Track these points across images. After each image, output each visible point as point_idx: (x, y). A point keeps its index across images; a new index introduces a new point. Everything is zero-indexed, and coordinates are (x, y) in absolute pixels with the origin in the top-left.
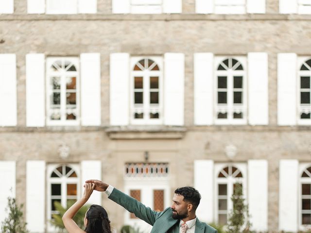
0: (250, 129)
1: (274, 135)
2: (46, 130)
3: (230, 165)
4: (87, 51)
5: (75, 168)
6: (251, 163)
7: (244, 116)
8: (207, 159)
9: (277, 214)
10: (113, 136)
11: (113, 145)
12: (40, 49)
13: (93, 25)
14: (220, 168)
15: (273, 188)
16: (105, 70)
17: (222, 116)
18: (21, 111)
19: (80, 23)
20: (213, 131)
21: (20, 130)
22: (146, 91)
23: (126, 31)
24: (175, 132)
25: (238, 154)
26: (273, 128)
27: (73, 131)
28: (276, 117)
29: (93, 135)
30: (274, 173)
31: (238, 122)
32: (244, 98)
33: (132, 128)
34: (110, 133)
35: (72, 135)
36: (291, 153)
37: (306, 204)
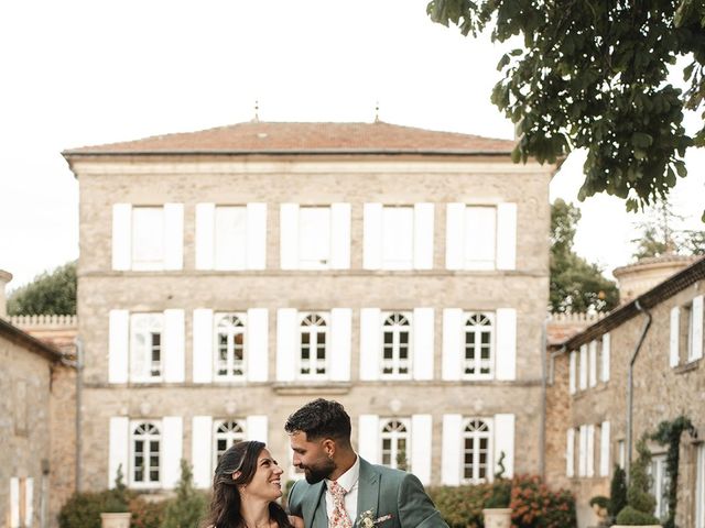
0: (415, 384)
1: (439, 390)
2: (213, 386)
3: (394, 420)
4: (254, 307)
5: (241, 423)
6: (415, 417)
7: (409, 371)
8: (373, 413)
9: (440, 467)
10: (279, 391)
11: (279, 401)
12: (208, 305)
13: (261, 281)
14: (385, 422)
15: (437, 443)
16: (273, 326)
17: (388, 371)
18: (189, 368)
19: (248, 280)
20: (378, 386)
21: (188, 385)
22: (313, 346)
23: (294, 287)
24: (340, 388)
25: (403, 409)
26: (438, 383)
27: (239, 386)
28: (440, 371)
29: (260, 391)
30: (438, 428)
31: (403, 377)
32: (410, 353)
33: (298, 384)
34: (276, 389)
35: (239, 390)
36: (454, 408)
37: (469, 458)
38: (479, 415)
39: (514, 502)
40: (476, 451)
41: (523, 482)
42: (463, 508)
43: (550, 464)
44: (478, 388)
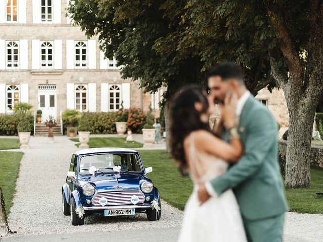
0: (88, 70)
1: (99, 73)
2: (6, 71)
3: (81, 85)
4: (22, 39)
5: (17, 86)
6: (89, 84)
7: (87, 65)
8: (72, 83)
9: (100, 105)
10: (33, 73)
11: (33, 77)
12: (3, 38)
13: (25, 28)
14: (77, 86)
15: (98, 95)
16: (30, 46)
17: (78, 65)
19: (19, 27)
20: (74, 72)
22: (47, 55)
23: (39, 31)
24: (59, 72)
25: (84, 81)
26: (98, 70)
27: (17, 71)
28: (100, 66)
29: (25, 73)
30: (99, 88)
31: (84, 67)
32: (87, 58)
33: (41, 70)
34: (32, 72)
35: (17, 73)
36: (105, 80)
37: (112, 101)
38: (115, 83)
39: (129, 119)
40: (115, 98)
41: (134, 111)
42: (109, 122)
43: (145, 104)
44: (115, 73)
